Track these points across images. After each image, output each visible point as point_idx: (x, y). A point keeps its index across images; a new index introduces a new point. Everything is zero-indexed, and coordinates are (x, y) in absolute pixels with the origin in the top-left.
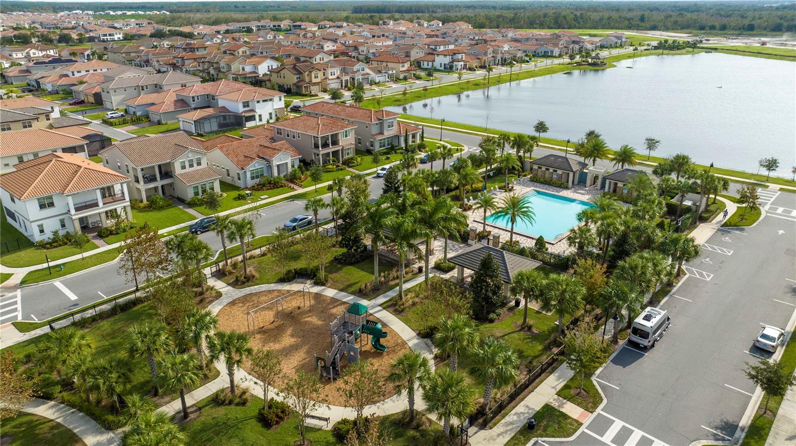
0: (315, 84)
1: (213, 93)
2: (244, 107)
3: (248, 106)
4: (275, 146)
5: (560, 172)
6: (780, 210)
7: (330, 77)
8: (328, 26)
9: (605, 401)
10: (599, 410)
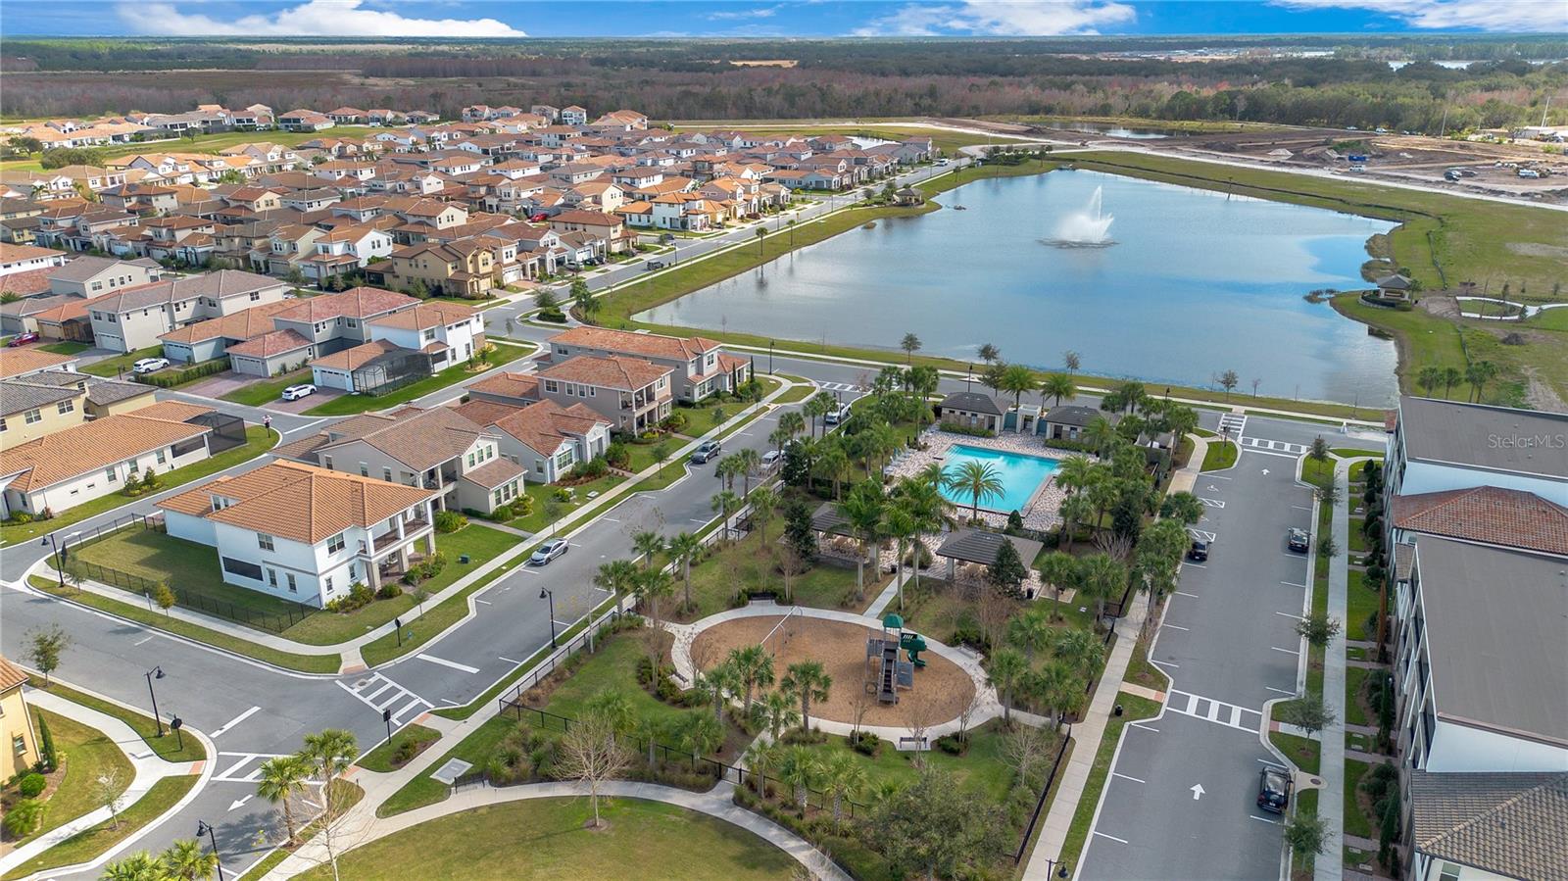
0: (484, 276)
1: (351, 316)
2: (428, 338)
3: (433, 336)
4: (572, 412)
5: (981, 416)
6: (1255, 442)
7: (506, 261)
8: (354, 117)
9: (1172, 680)
10: (1170, 689)
